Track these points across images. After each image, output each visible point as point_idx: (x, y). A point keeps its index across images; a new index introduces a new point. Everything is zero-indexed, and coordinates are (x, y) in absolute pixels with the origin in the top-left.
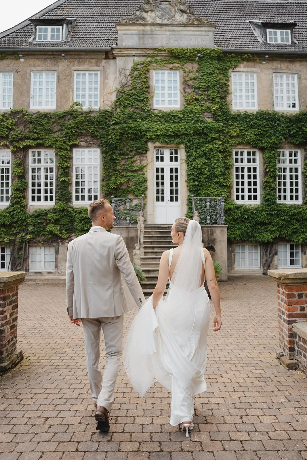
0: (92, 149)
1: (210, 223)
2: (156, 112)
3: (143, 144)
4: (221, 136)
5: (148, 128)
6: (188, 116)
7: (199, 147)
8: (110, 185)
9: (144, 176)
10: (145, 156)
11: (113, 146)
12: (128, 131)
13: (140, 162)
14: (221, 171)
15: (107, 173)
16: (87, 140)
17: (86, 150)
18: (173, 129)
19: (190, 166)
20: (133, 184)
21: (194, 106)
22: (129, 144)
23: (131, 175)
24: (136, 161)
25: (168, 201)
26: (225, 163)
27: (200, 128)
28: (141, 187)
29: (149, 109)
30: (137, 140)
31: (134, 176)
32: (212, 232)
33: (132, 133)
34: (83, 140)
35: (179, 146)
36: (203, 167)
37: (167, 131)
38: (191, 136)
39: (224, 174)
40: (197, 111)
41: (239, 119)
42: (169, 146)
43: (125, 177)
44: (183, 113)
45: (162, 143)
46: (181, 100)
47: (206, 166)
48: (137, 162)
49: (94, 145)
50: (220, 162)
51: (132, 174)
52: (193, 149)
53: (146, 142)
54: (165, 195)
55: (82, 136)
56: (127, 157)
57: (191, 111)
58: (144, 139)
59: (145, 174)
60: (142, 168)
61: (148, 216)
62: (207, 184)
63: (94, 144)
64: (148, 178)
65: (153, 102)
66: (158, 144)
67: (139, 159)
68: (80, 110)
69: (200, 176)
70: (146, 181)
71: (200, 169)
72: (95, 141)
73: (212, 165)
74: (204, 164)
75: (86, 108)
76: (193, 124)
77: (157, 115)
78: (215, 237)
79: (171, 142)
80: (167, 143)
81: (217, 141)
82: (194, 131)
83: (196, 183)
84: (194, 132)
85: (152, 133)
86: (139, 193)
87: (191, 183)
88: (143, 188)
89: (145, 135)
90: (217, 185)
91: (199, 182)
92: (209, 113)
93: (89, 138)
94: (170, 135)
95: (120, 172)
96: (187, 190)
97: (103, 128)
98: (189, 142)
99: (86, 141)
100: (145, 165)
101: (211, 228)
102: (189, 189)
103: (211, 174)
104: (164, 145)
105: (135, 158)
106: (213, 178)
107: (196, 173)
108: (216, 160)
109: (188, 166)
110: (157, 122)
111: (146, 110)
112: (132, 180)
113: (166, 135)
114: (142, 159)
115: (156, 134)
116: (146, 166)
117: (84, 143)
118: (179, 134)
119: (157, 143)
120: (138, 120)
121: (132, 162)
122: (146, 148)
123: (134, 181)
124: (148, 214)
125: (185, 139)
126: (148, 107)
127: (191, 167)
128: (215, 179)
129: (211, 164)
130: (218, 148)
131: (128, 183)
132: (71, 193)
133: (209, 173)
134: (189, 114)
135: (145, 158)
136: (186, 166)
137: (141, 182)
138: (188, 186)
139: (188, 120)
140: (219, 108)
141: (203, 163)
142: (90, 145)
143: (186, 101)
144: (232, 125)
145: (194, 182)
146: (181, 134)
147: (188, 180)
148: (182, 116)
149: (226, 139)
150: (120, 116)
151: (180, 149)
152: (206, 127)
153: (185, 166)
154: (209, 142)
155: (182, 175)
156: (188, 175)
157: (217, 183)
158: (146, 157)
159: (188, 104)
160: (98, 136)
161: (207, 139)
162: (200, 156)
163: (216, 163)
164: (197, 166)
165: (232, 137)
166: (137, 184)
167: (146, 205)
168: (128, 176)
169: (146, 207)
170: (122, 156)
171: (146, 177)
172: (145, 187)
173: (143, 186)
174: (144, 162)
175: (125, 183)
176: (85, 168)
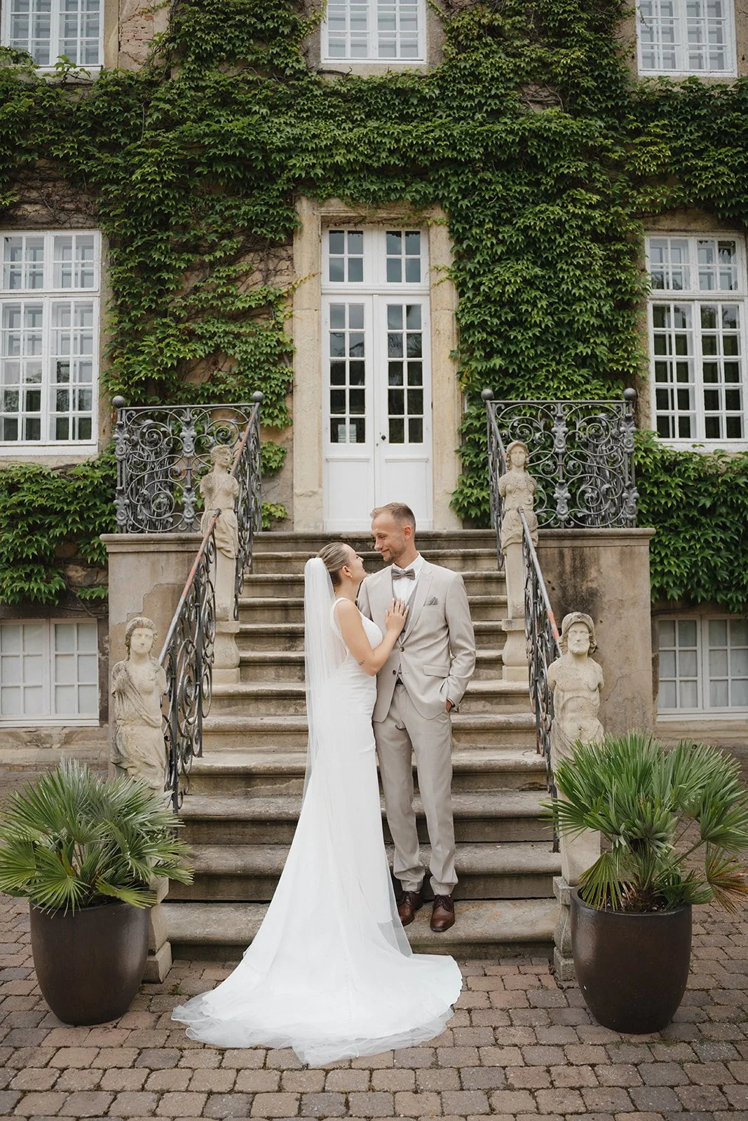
0: (73, 234)
1: (568, 521)
2: (331, 80)
3: (274, 206)
4: (597, 175)
5: (297, 139)
6: (461, 91)
7: (505, 215)
8: (138, 368)
9: (280, 335)
10: (284, 254)
11: (154, 215)
12: (213, 151)
13: (266, 280)
14: (599, 315)
15: (127, 325)
16: (49, 196)
17: (49, 238)
18: (398, 141)
19: (470, 294)
20: (235, 370)
21: (486, 56)
22: (218, 208)
23: (226, 333)
24: (247, 273)
25: (379, 439)
26: (613, 283)
27: (510, 138)
28: (266, 379)
29: (302, 66)
30: (252, 188)
31: (237, 336)
32: (582, 561)
33: (227, 159)
34: (34, 194)
35: (425, 214)
36: (525, 296)
37: (376, 148)
38: (475, 173)
39: (609, 328)
40: (497, 74)
41: (666, 108)
42: (383, 214)
43: (200, 338)
44: (440, 80)
45: (353, 201)
46: (430, 33)
47: (538, 293)
48: (250, 280)
49: (79, 218)
50: (596, 276)
51: (233, 328)
52: (481, 224)
53: (289, 198)
54: (368, 415)
55: (29, 179)
56: (207, 258)
57: (472, 74)
58: (281, 185)
59: (286, 327)
60: (270, 303)
61: (296, 501)
62: (542, 366)
63: (78, 210)
64: (297, 344)
65: (319, 42)
66: (336, 207)
67: (262, 266)
68: (23, 78)
69: (512, 334)
70: (286, 356)
71: (512, 304)
72: (84, 198)
73: (564, 286)
74: (528, 283)
75: (48, 70)
76: (482, 125)
77: (335, 93)
78: (594, 585)
79: (393, 197)
80: (375, 200)
81: (581, 193)
82: (486, 148)
83: (497, 362)
84: (487, 154)
85: (310, 160)
87: (474, 364)
88: (273, 383)
89: (282, 167)
90: (584, 371)
91: (511, 356)
92: (543, 85)
93: (59, 190)
94: (387, 165)
95: (178, 320)
96: (458, 394)
97: (114, 147)
98: (465, 193)
99: (47, 201)
100: (284, 290)
101: (578, 543)
102: (469, 387)
103: (559, 324)
104: (363, 212)
105: (243, 266)
106: (565, 343)
107: (496, 321)
108: (578, 266)
109: (462, 294)
110: (333, 116)
111: (288, 72)
112: (231, 352)
113: (369, 168)
114: (271, 267)
115: (329, 161)
116: (289, 296)
117: (38, 207)
118: (424, 160)
119: (334, 201)
120: (257, 108)
121: (230, 280)
122: (289, 219)
123: (238, 356)
124: (296, 491)
125: (447, 185)
126: (298, 61)
127: (475, 296)
128: (576, 347)
129: (558, 285)
130: (587, 219)
131: (215, 363)
133: (549, 321)
134: (463, 86)
135: (284, 265)
136: (455, 294)
137: (267, 361)
138: (461, 375)
139: (460, 108)
140: (585, 63)
141: (525, 280)
142: (63, 216)
143: (453, 34)
144: (637, 132)
145: (488, 357)
146: (433, 162)
147: (462, 352)
148: (437, 92)
149: (616, 188)
150: (181, 95)
151: (429, 227)
152: (535, 134)
153: (448, 297)
154: (550, 198)
155: (436, 332)
156: (464, 331)
157: (582, 361)
158: (290, 258)
159: (462, 48)
160: (91, 174)
161: (538, 183)
162: (513, 253)
163: (579, 280)
164: (498, 289)
165: (639, 181)
166: (250, 368)
167: (288, 455)
168: (215, 333)
169: (287, 462)
170: (190, 256)
171: (287, 340)
172: (283, 381)
173: (277, 376)
174: (278, 279)
175: (203, 365)
176: (42, 308)
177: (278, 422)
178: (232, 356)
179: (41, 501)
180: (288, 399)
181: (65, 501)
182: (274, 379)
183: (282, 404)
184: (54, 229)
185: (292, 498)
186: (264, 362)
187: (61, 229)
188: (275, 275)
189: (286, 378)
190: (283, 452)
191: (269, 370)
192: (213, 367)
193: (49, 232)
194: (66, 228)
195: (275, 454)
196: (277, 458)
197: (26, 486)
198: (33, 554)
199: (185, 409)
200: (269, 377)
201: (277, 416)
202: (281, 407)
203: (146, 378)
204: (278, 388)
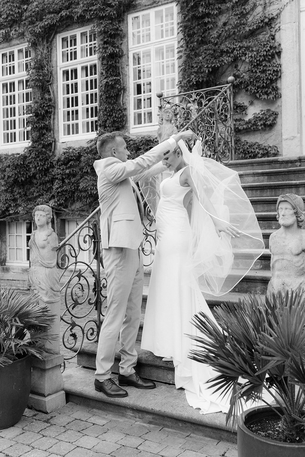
0: (163, 8)
9: (272, 43)
13: (264, 10)
17: (152, 12)
23: (241, 48)
24: (253, 9)
28: (264, 71)
31: (248, 48)
43: (226, 53)
48: (255, 13)
59: (277, 37)
60: (266, 24)
61: (284, 143)
64: (282, 46)
67: (262, 2)
70: (276, 55)
86: (258, 87)
100: (275, 14)
105: (251, 4)
112: (243, 58)
116: (278, 15)
121: (243, 15)
123: (247, 60)
124: (284, 137)
131: (236, 67)
132: (125, 109)
137: (264, 60)
166: (254, 66)
167: (279, 116)
168: (234, 49)
169: (278, 120)
170: (220, 5)
171: (276, 44)
172: (274, 71)
173: (271, 68)
174: (272, 8)
175: (230, 69)
176: (150, 52)
177: (271, 96)
178: (244, 61)
180: (279, 82)
182: (268, 70)
183: (274, 85)
184: (154, 7)
185: (282, 141)
186: (263, 61)
187: (157, 6)
188: (270, 6)
189: (275, 69)
190: (276, 114)
191: (266, 66)
192: (235, 69)
193: (152, 9)
194: (160, 5)
195: (270, 116)
196: (272, 118)
200: (266, 70)
201: (270, 93)
202: (273, 87)
203: (196, 82)
204: (271, 76)
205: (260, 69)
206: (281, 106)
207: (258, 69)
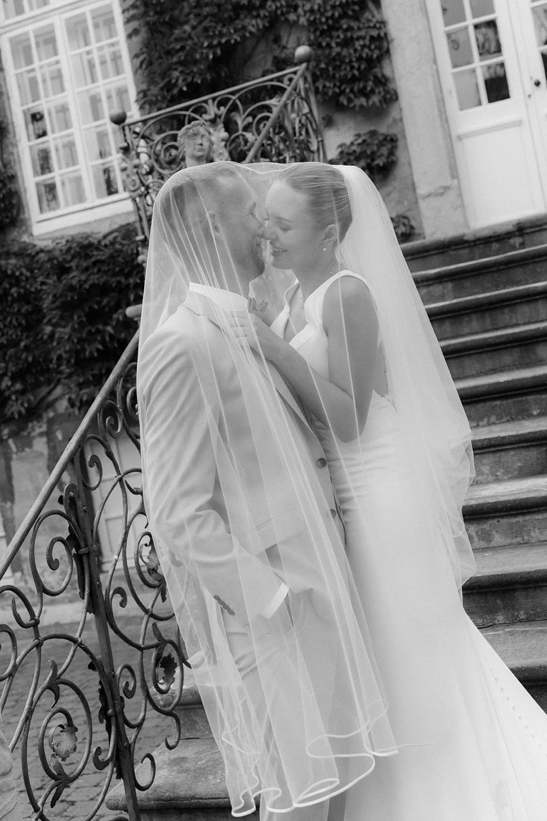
25: (529, 86)
28: (347, 43)
54: (507, 56)
61: (423, 205)
86: (343, 81)
88: (358, 45)
112: (292, 17)
123: (303, 20)
124: (422, 191)
131: (277, 40)
132: (13, 178)
137: (344, 15)
166: (323, 32)
167: (400, 144)
169: (400, 154)
172: (372, 38)
173: (362, 33)
175: (262, 47)
176: (53, 31)
177: (375, 99)
178: (296, 23)
179: (94, 279)
180: (385, 63)
181: (121, 272)
182: (358, 38)
183: (377, 71)
185: (416, 203)
186: (341, 17)
189: (374, 33)
190: (392, 140)
191: (350, 29)
192: (275, 47)
195: (380, 145)
196: (384, 151)
197: (73, 264)
198: (98, 350)
199: (206, 102)
200: (352, 39)
201: (372, 91)
202: (376, 77)
203: (188, 85)
204: (366, 50)
205: (338, 37)
206: (401, 120)
207: (331, 37)
